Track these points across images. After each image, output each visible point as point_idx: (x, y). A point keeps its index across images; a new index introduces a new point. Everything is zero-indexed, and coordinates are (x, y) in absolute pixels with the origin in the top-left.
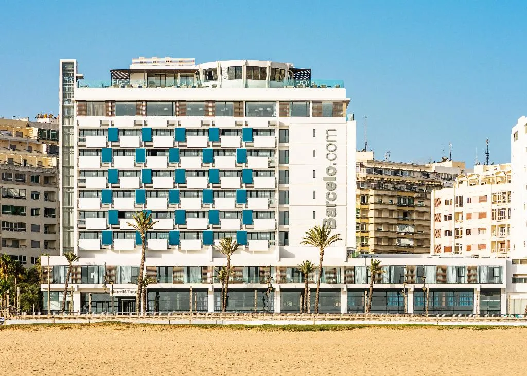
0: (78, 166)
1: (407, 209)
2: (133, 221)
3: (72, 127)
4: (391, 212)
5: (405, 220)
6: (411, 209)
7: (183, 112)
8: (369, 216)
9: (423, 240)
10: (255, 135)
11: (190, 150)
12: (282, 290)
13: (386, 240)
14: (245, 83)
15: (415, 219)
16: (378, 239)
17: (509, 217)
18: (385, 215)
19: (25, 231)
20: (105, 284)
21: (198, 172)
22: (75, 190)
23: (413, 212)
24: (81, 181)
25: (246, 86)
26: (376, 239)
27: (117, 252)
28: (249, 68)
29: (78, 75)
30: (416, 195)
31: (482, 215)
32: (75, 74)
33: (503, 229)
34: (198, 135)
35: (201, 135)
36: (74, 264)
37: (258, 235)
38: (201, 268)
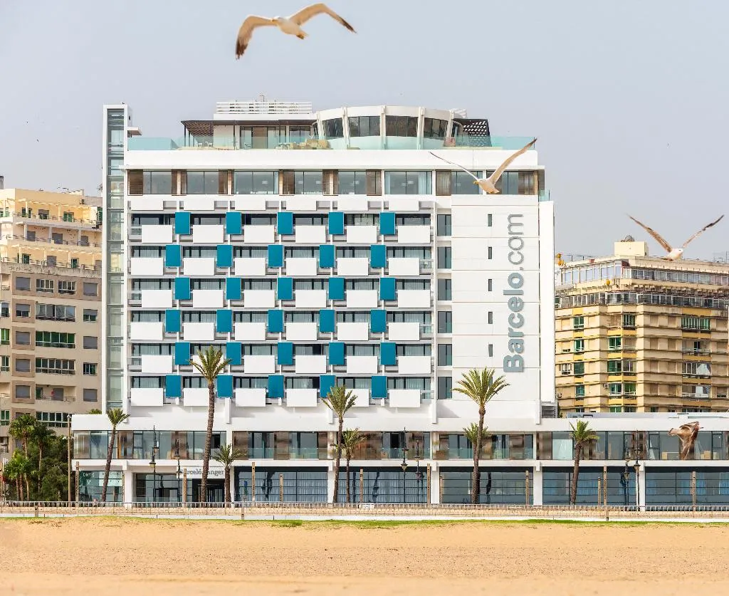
0: (129, 273)
1: (700, 336)
3: (121, 211)
4: (671, 340)
5: (696, 354)
6: (705, 336)
7: (291, 188)
8: (636, 348)
9: (726, 388)
10: (399, 224)
11: (301, 248)
12: (442, 469)
13: (666, 387)
14: (385, 143)
15: (713, 353)
16: (651, 385)
18: (662, 345)
20: (153, 460)
21: (312, 283)
22: (125, 310)
23: (709, 341)
24: (133, 297)
25: (386, 147)
26: (648, 387)
27: (188, 408)
28: (389, 119)
29: (130, 129)
30: (713, 313)
32: (127, 128)
34: (313, 224)
35: (318, 224)
36: (121, 426)
37: (406, 381)
38: (318, 435)
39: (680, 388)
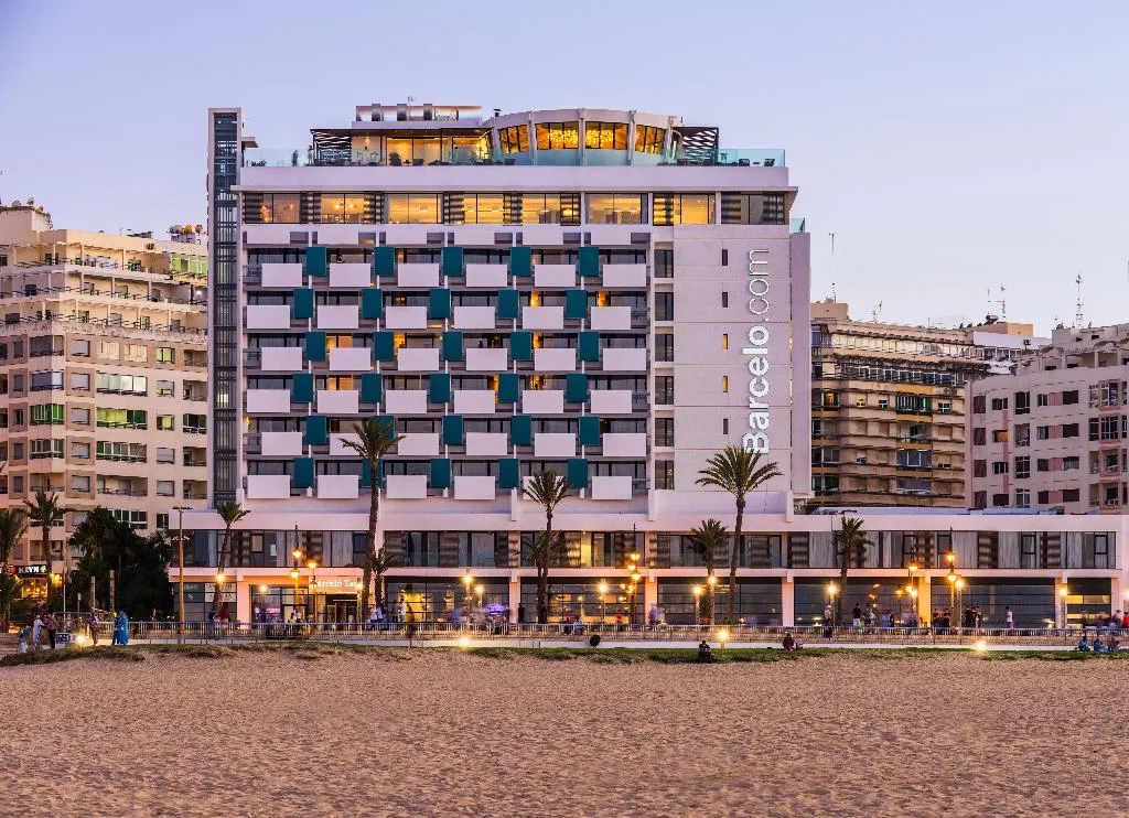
0: (245, 325)
1: (917, 419)
2: (355, 438)
3: (234, 246)
4: (885, 424)
5: (912, 440)
6: (926, 419)
8: (840, 433)
9: (950, 482)
10: (603, 262)
11: (473, 294)
12: (662, 581)
13: (877, 481)
15: (936, 441)
16: (858, 479)
17: (1125, 435)
18: (873, 430)
19: (144, 460)
22: (241, 373)
23: (930, 425)
24: (251, 355)
26: (854, 482)
27: (325, 501)
28: (591, 126)
30: (935, 391)
31: (1070, 430)
32: (240, 139)
33: (1112, 459)
34: (488, 262)
35: (495, 262)
36: (235, 526)
37: (613, 466)
38: (495, 536)
39: (894, 483)
